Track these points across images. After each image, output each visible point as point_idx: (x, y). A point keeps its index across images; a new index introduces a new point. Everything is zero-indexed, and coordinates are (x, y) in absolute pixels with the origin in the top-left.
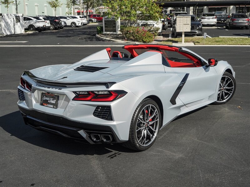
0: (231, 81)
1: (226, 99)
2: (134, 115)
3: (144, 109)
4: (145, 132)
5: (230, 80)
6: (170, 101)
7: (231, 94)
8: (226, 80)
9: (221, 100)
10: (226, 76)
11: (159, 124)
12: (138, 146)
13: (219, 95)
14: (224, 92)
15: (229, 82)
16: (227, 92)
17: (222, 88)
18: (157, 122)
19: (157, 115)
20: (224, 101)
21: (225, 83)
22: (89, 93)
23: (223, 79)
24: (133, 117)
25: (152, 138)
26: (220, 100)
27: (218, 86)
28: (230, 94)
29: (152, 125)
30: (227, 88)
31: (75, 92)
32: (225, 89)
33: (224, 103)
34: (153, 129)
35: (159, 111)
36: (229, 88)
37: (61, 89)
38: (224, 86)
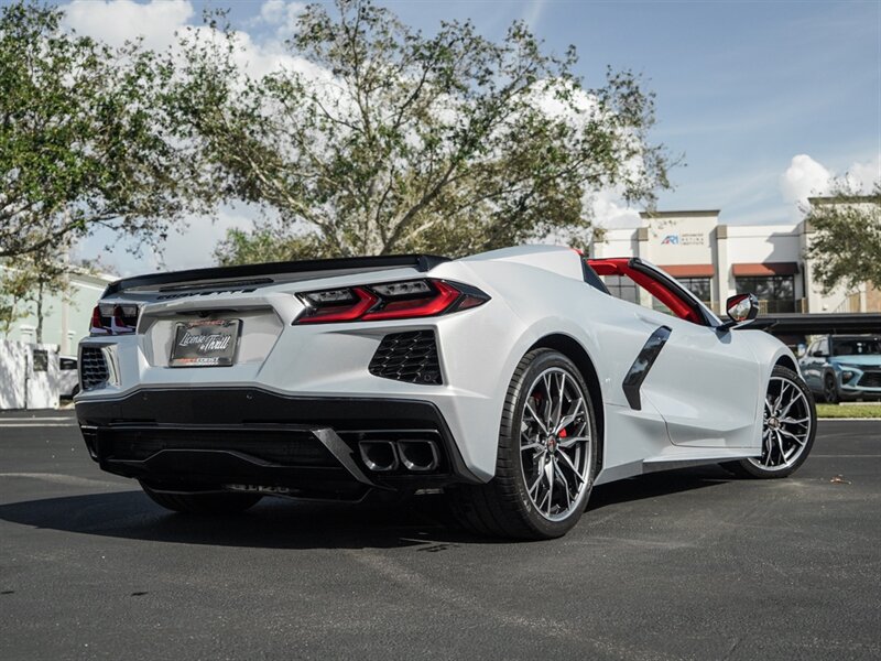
0: (801, 398)
1: (788, 459)
2: (508, 402)
3: (542, 378)
4: (549, 468)
5: (797, 393)
6: (624, 384)
7: (804, 444)
8: (783, 391)
9: (773, 463)
10: (784, 380)
11: (593, 457)
12: (529, 510)
13: (765, 440)
14: (780, 433)
15: (792, 401)
16: (787, 434)
17: (772, 421)
18: (583, 444)
19: (582, 416)
20: (783, 466)
21: (779, 400)
22: (356, 292)
23: (773, 389)
24: (506, 410)
25: (571, 500)
26: (770, 465)
27: (762, 412)
28: (799, 446)
29: (570, 452)
30: (789, 420)
32: (782, 424)
33: (784, 474)
34: (573, 463)
35: (591, 405)
36: (795, 422)
38: (778, 415)
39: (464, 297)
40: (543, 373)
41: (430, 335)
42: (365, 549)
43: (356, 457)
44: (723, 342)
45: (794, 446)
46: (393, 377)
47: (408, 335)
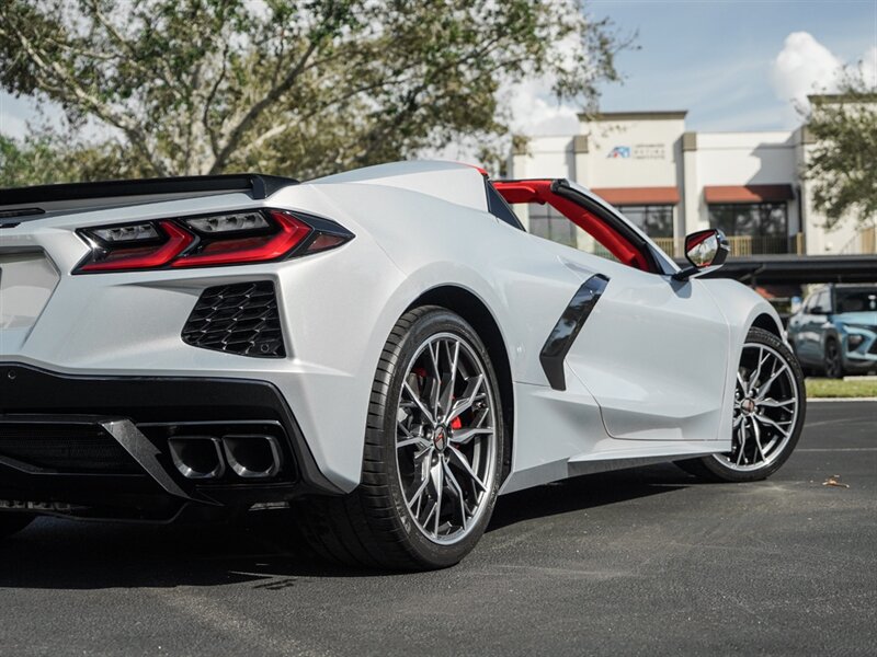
0: (785, 371)
1: (767, 455)
2: (378, 381)
3: (427, 347)
4: (436, 472)
5: (780, 364)
6: (542, 355)
7: (788, 435)
8: (761, 363)
9: (746, 461)
10: (762, 347)
11: (498, 456)
12: (408, 530)
13: (735, 431)
14: (757, 420)
15: (774, 376)
16: (767, 421)
17: (746, 403)
18: (484, 438)
19: (483, 400)
20: (760, 465)
21: (756, 374)
22: (164, 229)
23: (748, 360)
24: (376, 392)
25: (467, 515)
26: (742, 463)
27: (732, 391)
28: (782, 437)
29: (467, 449)
30: (769, 402)
31: (85, 232)
32: (759, 407)
33: (761, 476)
34: (471, 466)
35: (495, 383)
36: (777, 404)
37: (13, 225)
38: (755, 395)
39: (318, 235)
40: (429, 341)
41: (268, 288)
42: (179, 588)
43: (165, 461)
44: (680, 296)
45: (776, 437)
46: (217, 347)
47: (237, 289)
